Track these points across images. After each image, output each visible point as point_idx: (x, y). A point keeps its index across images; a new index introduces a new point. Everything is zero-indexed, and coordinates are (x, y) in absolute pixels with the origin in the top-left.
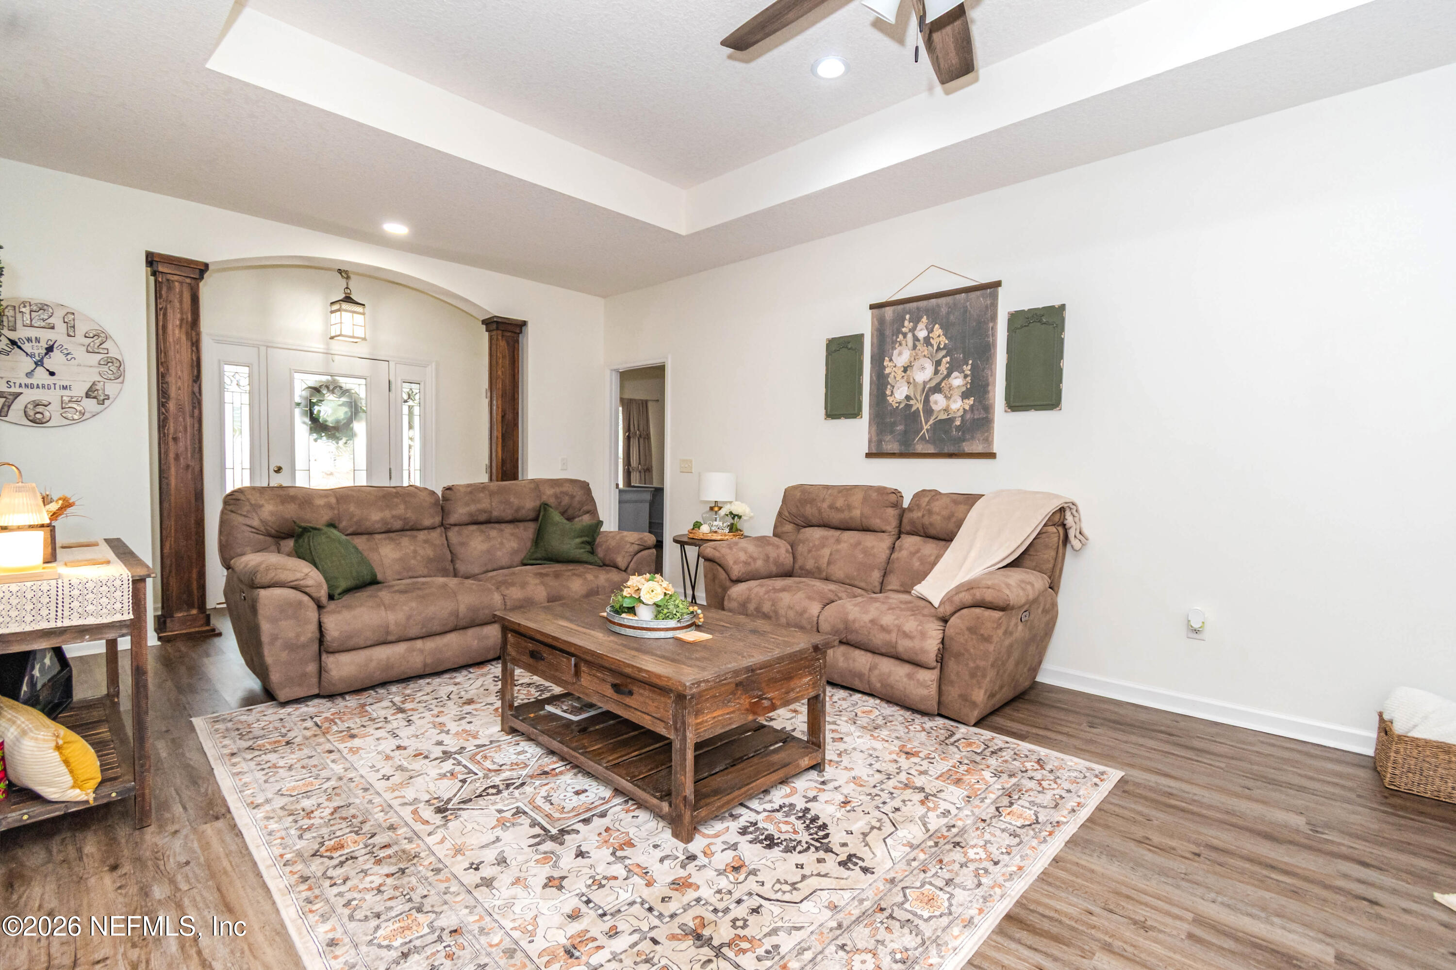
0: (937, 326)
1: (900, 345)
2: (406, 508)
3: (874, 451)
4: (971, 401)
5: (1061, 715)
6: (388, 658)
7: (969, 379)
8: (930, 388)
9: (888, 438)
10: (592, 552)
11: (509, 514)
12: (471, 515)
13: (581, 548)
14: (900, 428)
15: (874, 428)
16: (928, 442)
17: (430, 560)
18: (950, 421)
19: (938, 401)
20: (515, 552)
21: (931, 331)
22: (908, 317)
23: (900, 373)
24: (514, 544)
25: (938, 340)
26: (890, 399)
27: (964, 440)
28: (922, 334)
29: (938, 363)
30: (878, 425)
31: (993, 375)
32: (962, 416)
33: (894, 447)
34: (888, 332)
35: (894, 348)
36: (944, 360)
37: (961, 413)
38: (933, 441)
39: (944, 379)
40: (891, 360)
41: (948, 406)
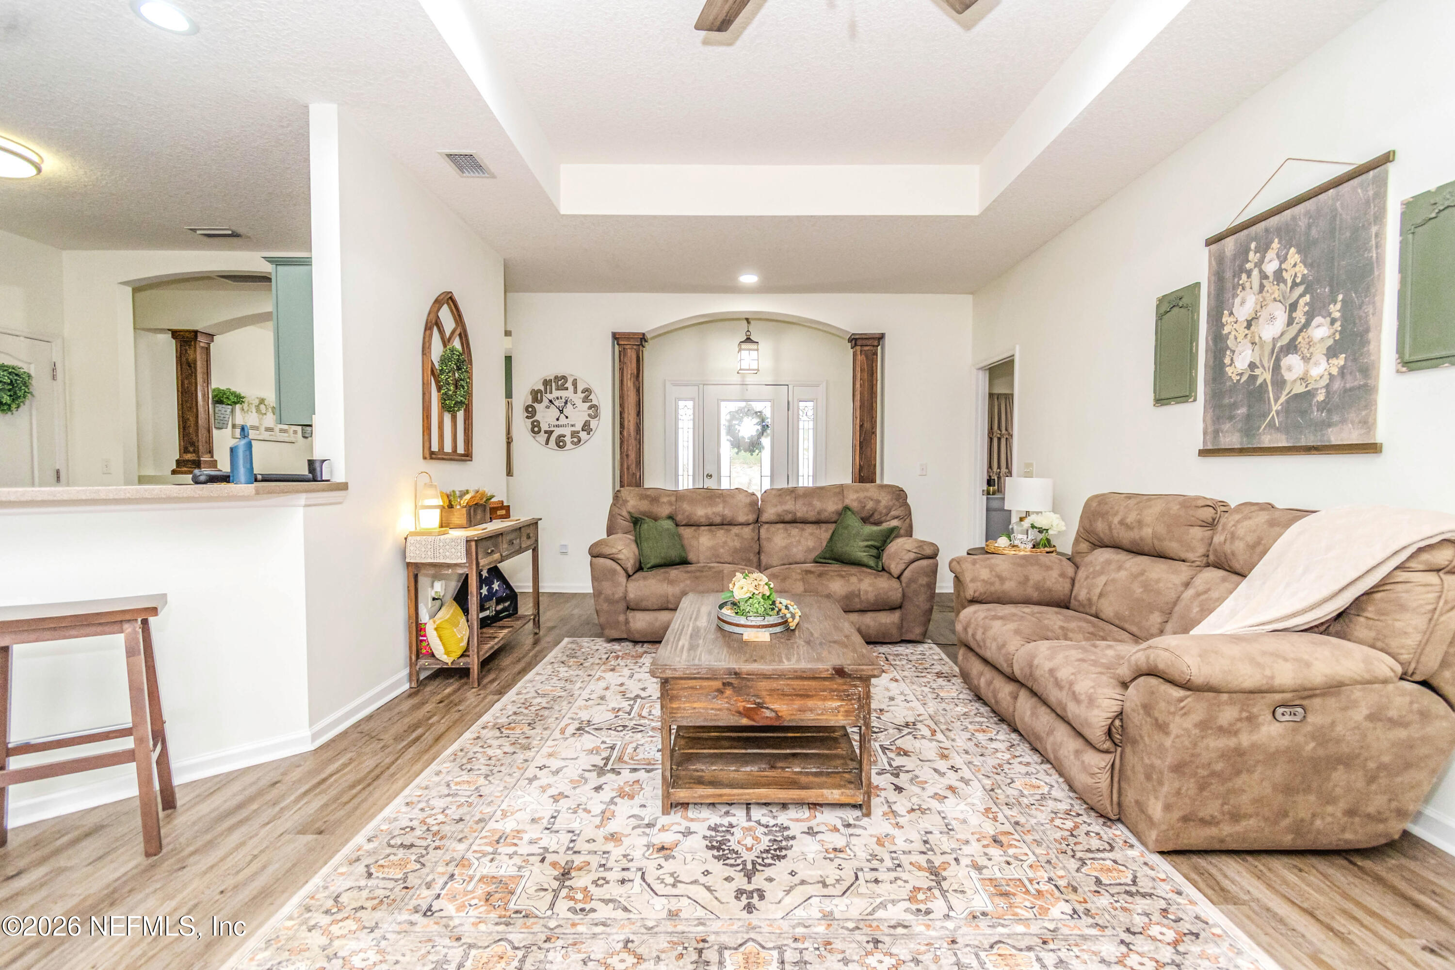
0: (1293, 250)
1: (1243, 289)
3: (1210, 447)
4: (1341, 361)
7: (1338, 325)
8: (1282, 347)
9: (1227, 426)
10: (878, 557)
11: (812, 515)
13: (864, 551)
14: (1242, 411)
15: (1210, 414)
16: (1278, 429)
17: (736, 551)
18: (1309, 395)
19: (1293, 366)
20: (809, 550)
21: (1283, 259)
22: (1253, 245)
23: (1242, 330)
24: (811, 544)
25: (1292, 272)
26: (1229, 370)
27: (1330, 425)
28: (1271, 267)
29: (1293, 307)
30: (1215, 407)
31: (1378, 313)
32: (1327, 386)
33: (1231, 439)
34: (1228, 274)
35: (1235, 296)
36: (1302, 302)
37: (1325, 381)
38: (1285, 429)
39: (1301, 331)
40: (1231, 314)
41: (1306, 373)
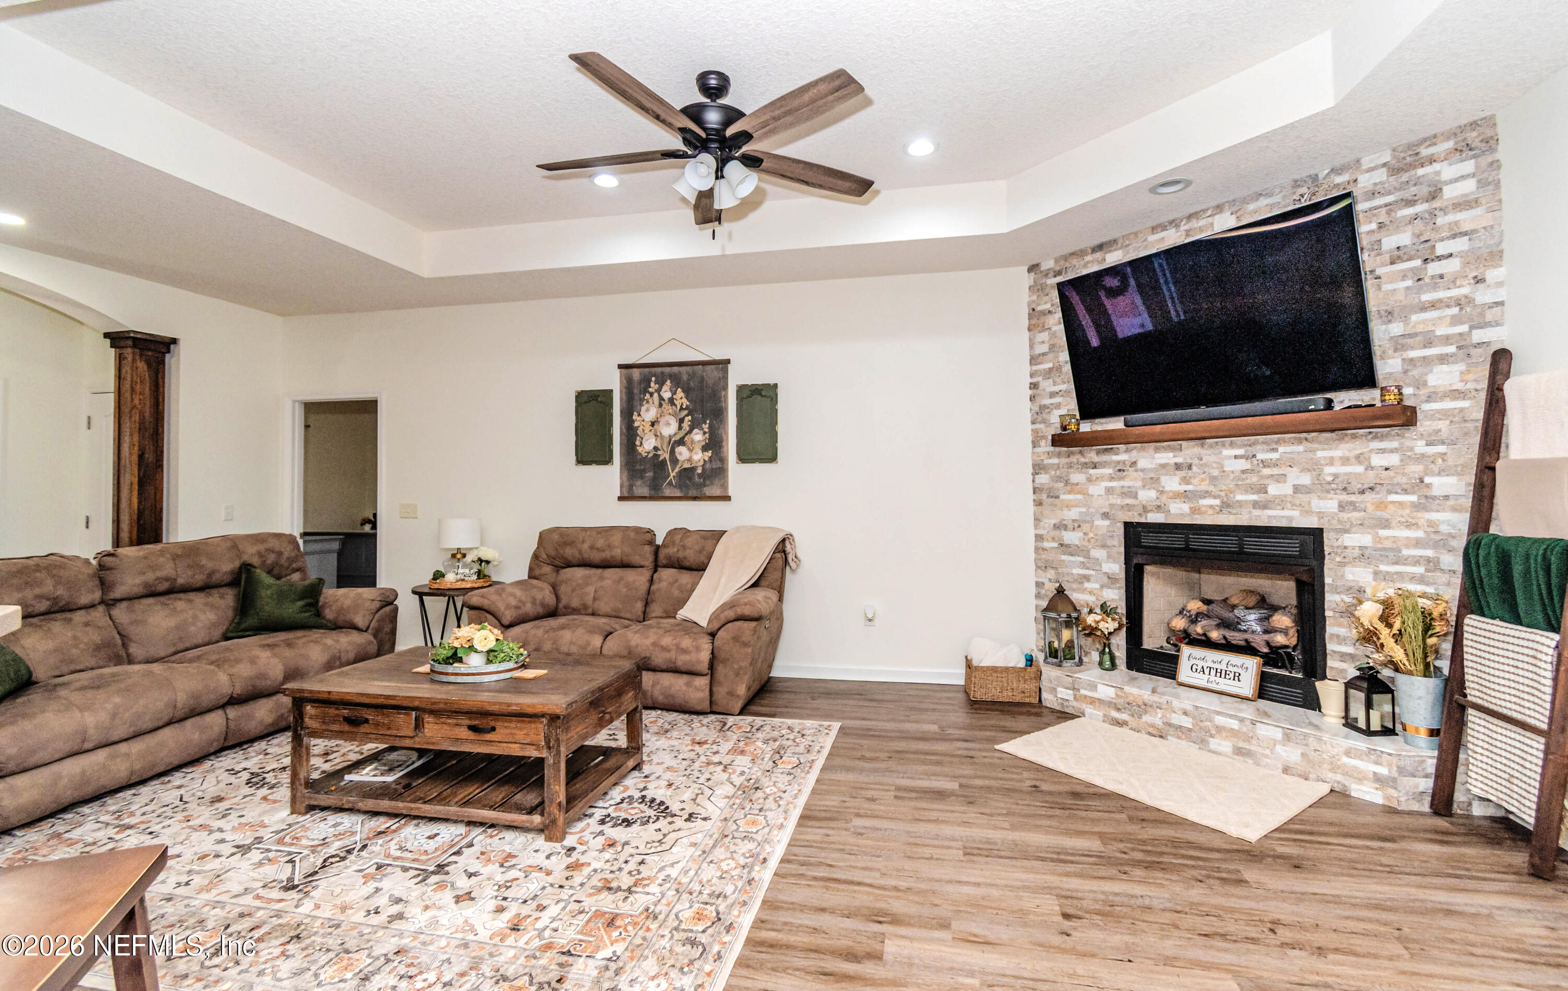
0: (679, 390)
1: (648, 402)
2: (56, 585)
3: (626, 494)
4: (709, 453)
5: (792, 696)
6: (83, 772)
7: (707, 435)
8: (675, 442)
9: (639, 483)
10: (318, 614)
11: (199, 579)
12: (146, 585)
13: (305, 612)
14: (649, 474)
15: (625, 474)
16: (675, 487)
17: (98, 648)
18: (692, 469)
19: (682, 453)
20: (214, 625)
21: (674, 393)
22: (653, 379)
23: (648, 427)
24: (211, 616)
25: (681, 401)
26: (640, 449)
27: (705, 486)
28: (667, 395)
29: (681, 421)
30: (629, 470)
31: (727, 433)
32: (703, 466)
33: (645, 491)
34: (636, 391)
35: (641, 405)
36: (687, 419)
37: (702, 463)
38: (680, 486)
39: (686, 434)
40: (639, 415)
41: (691, 457)
